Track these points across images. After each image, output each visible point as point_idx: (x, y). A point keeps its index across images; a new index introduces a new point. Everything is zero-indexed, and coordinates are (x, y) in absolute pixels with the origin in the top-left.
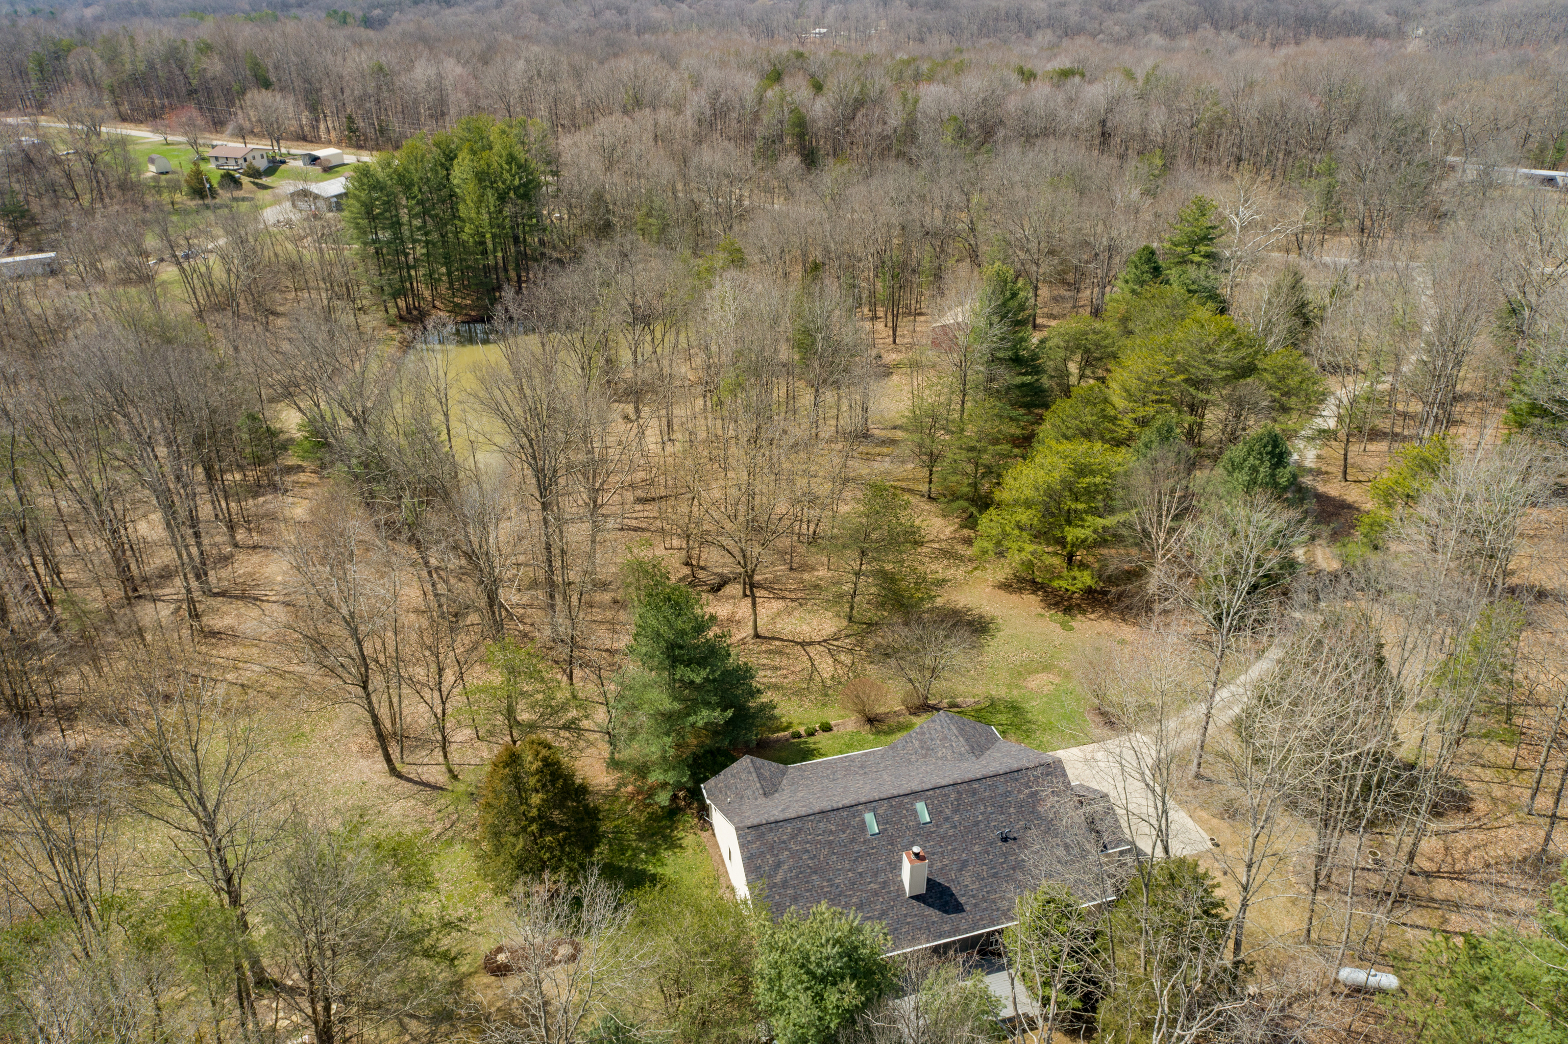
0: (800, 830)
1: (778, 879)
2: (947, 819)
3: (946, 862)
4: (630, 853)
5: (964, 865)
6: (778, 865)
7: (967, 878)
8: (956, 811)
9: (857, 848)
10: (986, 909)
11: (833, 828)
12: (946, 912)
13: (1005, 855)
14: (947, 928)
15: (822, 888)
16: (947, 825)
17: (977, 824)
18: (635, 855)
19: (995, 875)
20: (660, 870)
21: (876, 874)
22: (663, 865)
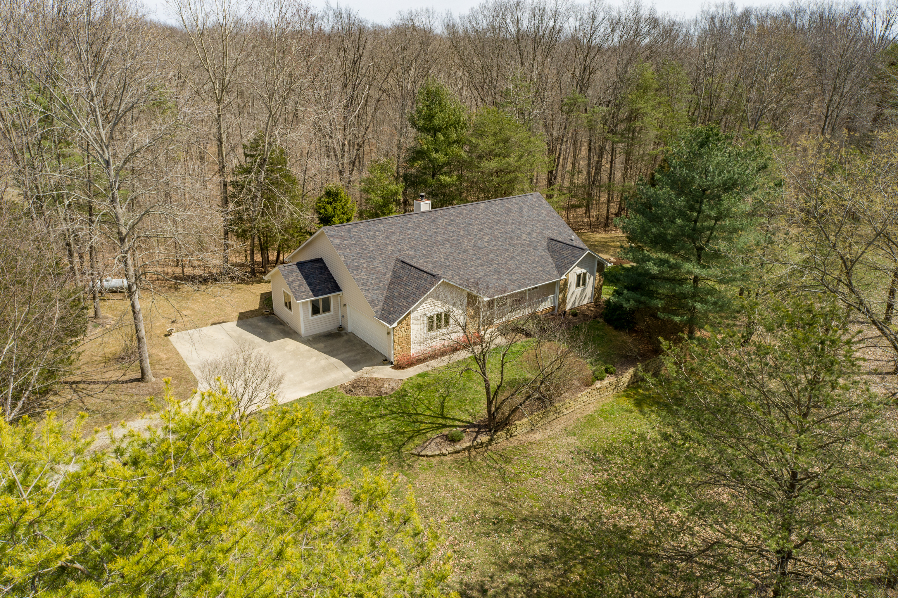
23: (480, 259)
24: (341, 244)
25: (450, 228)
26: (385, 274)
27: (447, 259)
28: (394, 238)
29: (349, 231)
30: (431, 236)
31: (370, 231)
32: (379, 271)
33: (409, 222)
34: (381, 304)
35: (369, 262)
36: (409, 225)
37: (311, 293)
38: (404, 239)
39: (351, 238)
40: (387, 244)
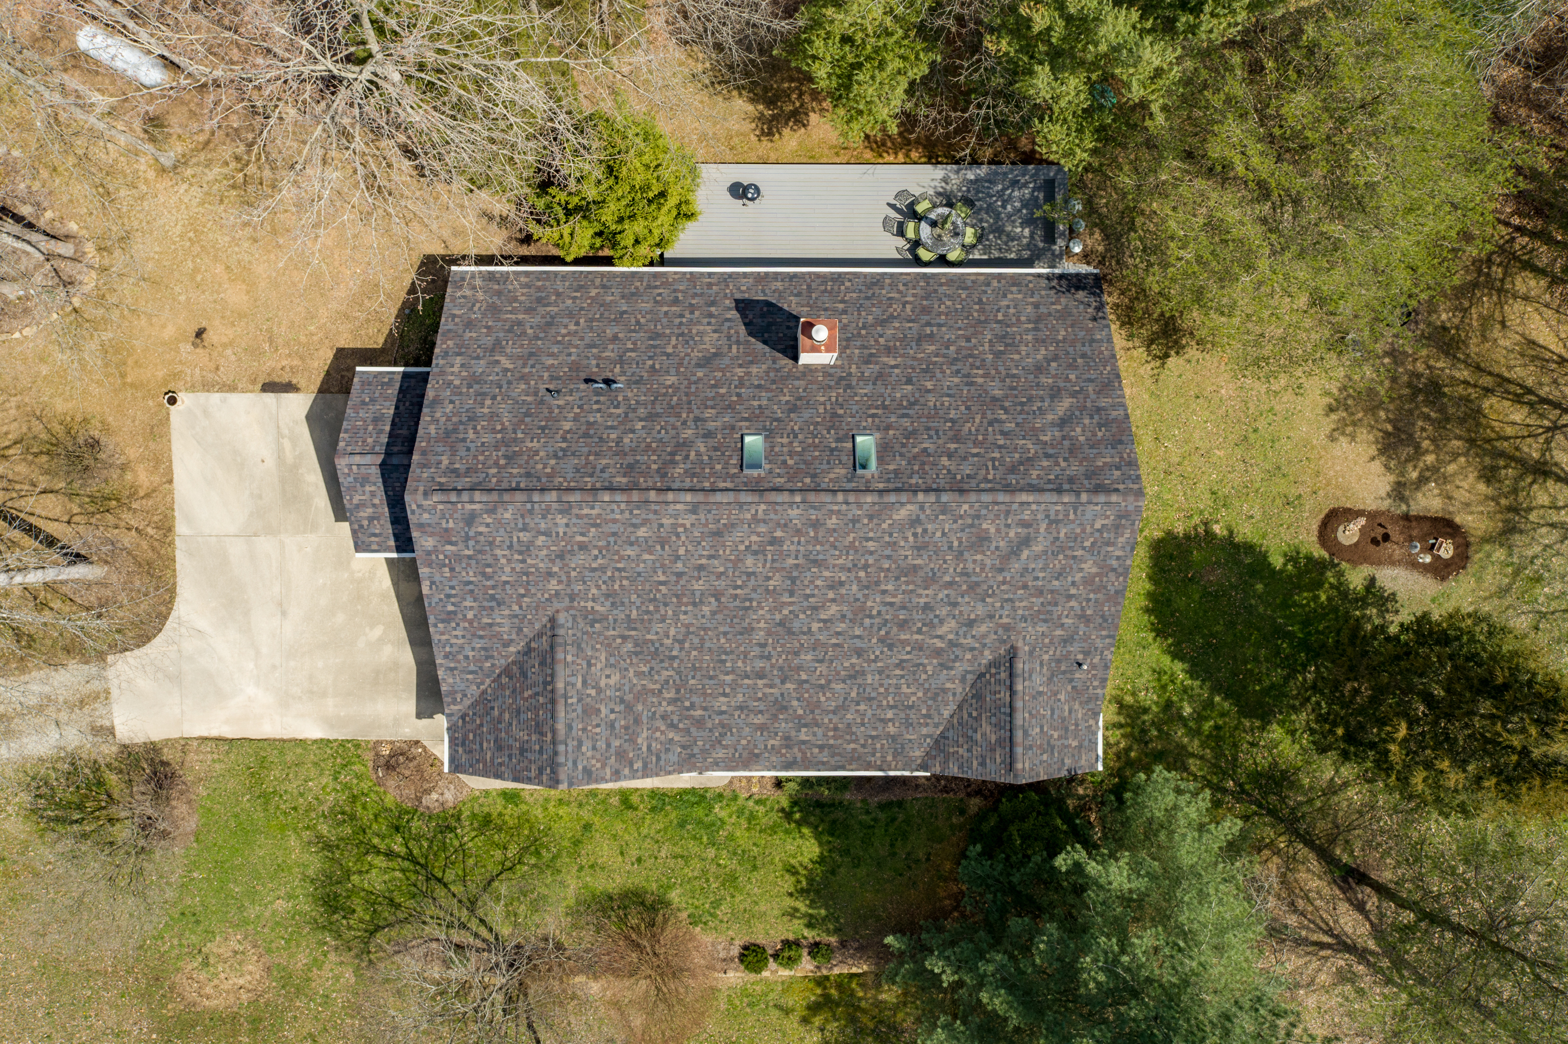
0: (1013, 470)
1: (1066, 403)
2: (709, 435)
3: (740, 372)
4: (1207, 726)
5: (706, 362)
6: (1063, 423)
7: (710, 341)
8: (686, 444)
9: (906, 423)
10: (695, 295)
11: (945, 461)
12: (768, 304)
13: (621, 361)
14: (779, 285)
15: (984, 376)
16: (711, 425)
17: (651, 417)
18: (1200, 718)
19: (656, 336)
20: (1166, 660)
21: (880, 376)
22: (1159, 673)
23: (769, 657)
24: (436, 550)
25: (749, 561)
26: (506, 644)
27: (681, 642)
28: (579, 560)
29: (470, 519)
30: (679, 575)
31: (525, 529)
32: (498, 635)
33: (645, 522)
34: (467, 702)
35: (484, 608)
36: (642, 532)
37: (392, 543)
38: (603, 569)
39: (467, 538)
40: (550, 574)
